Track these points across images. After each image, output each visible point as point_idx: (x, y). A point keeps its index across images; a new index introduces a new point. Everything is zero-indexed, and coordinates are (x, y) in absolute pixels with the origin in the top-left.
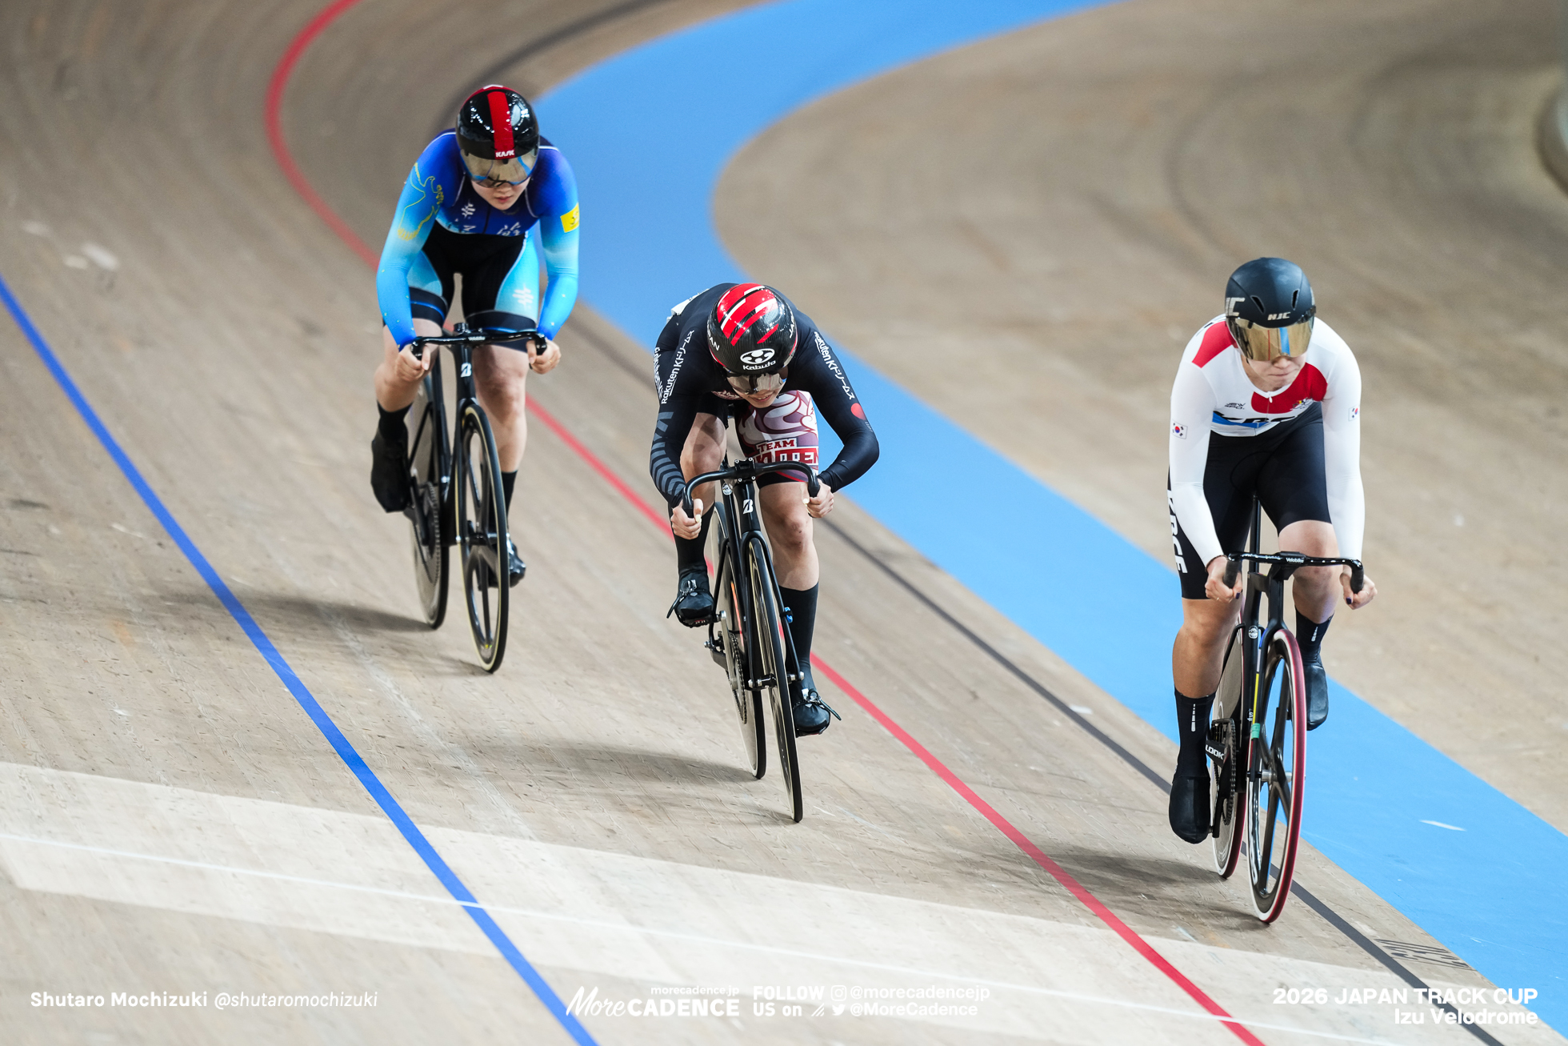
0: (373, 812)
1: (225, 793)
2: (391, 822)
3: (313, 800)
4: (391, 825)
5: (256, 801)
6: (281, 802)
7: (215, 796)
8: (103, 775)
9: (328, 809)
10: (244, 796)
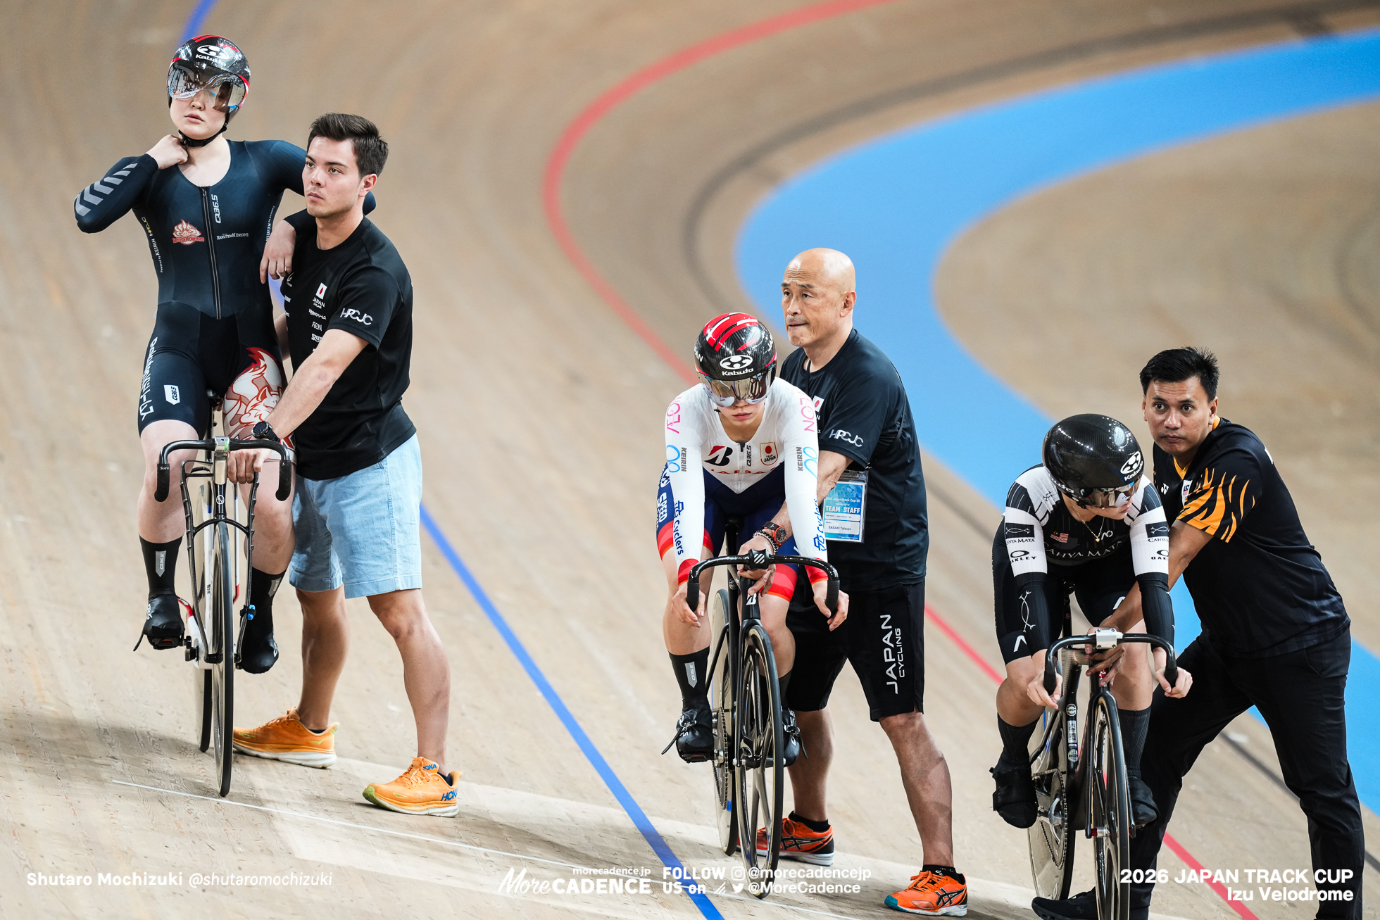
0: (611, 804)
1: (482, 782)
2: (626, 813)
3: (558, 791)
4: (625, 816)
5: (509, 790)
6: (530, 792)
7: (472, 784)
8: (376, 763)
9: (572, 800)
10: (497, 785)
